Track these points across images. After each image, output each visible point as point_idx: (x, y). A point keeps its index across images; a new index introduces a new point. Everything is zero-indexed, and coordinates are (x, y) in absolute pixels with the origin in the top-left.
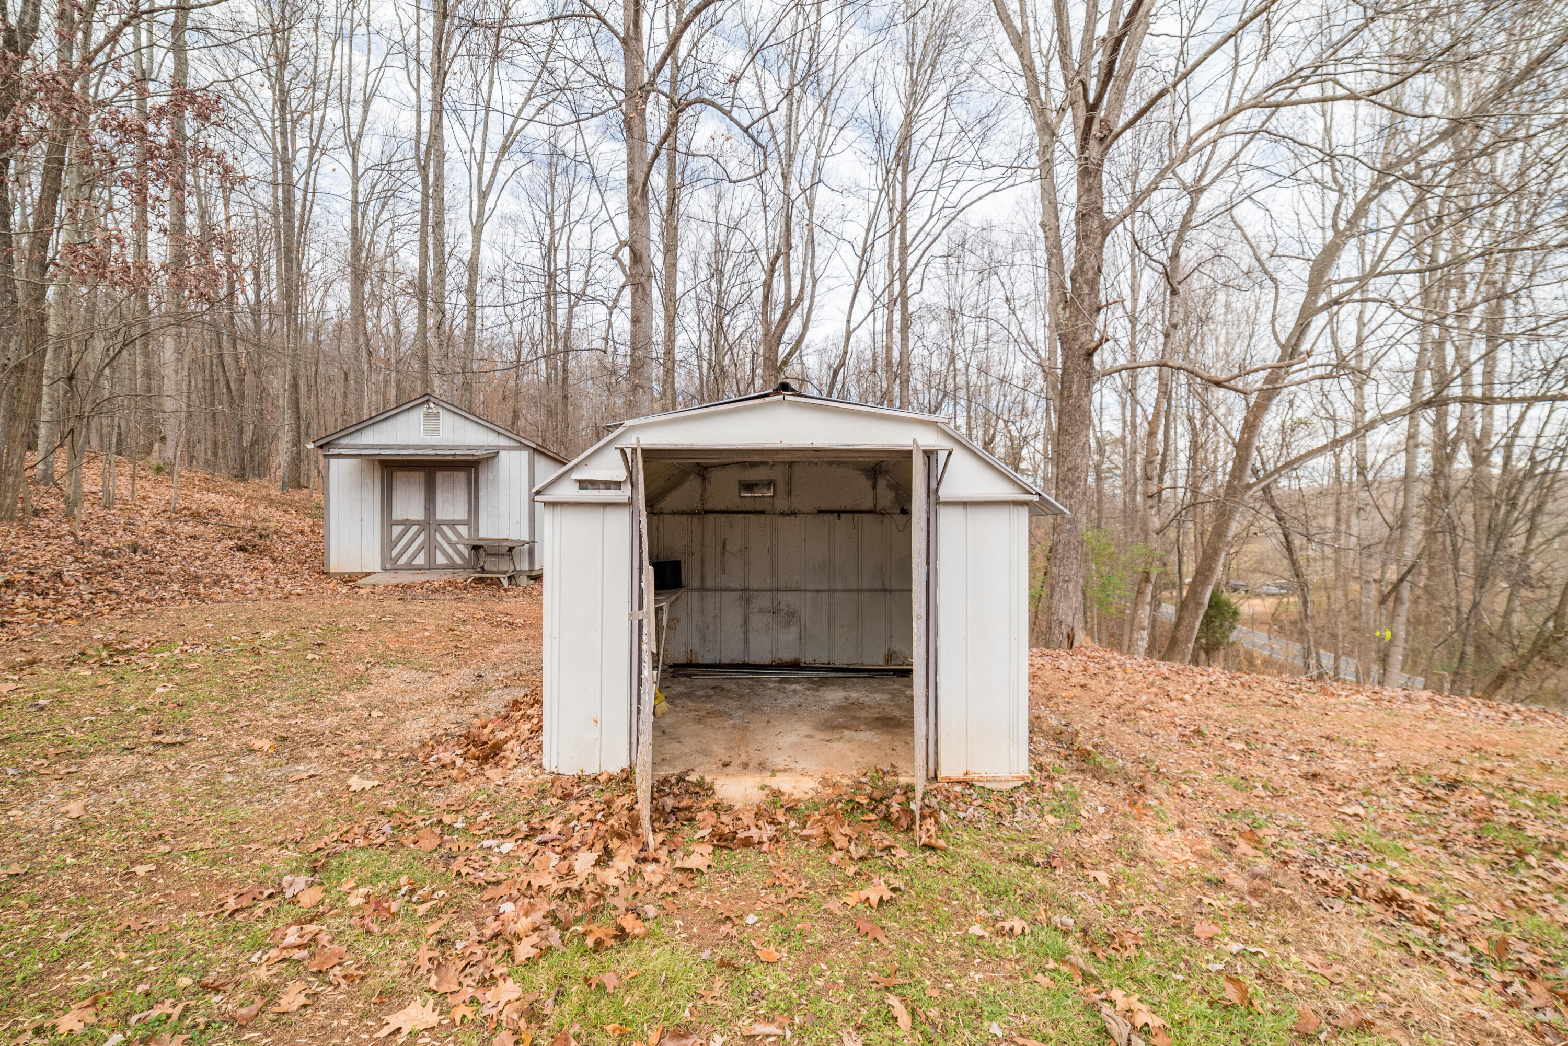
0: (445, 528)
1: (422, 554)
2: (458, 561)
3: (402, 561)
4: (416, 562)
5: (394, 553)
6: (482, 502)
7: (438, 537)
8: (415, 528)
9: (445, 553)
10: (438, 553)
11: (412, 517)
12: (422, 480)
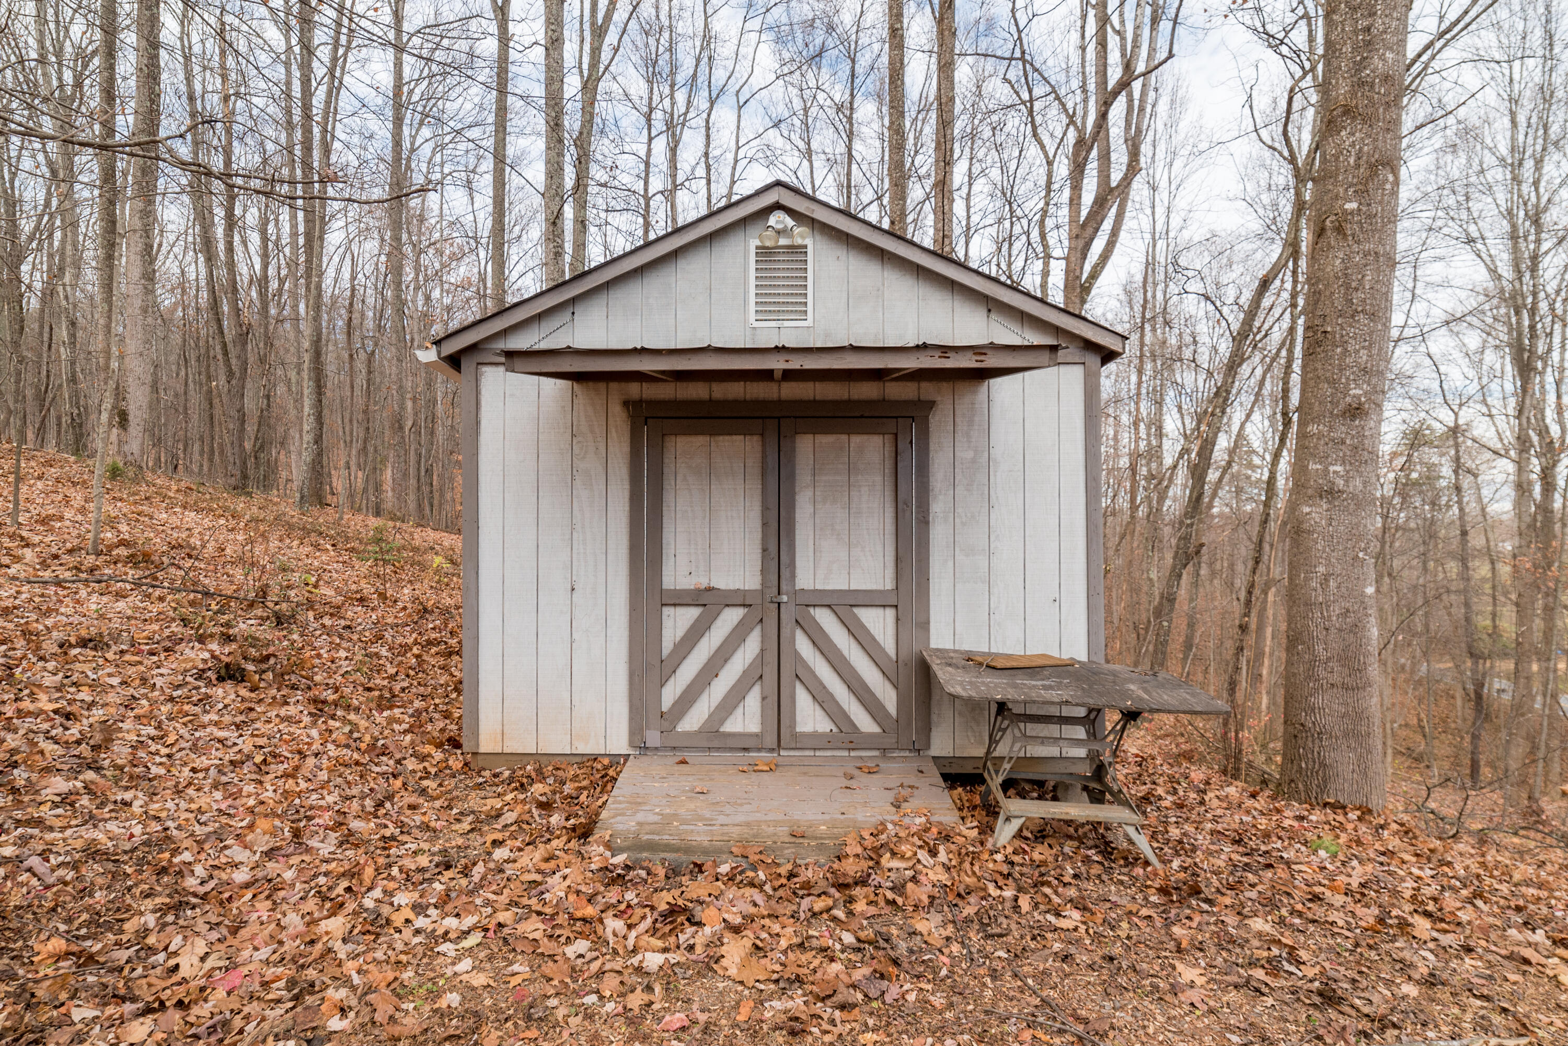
0: (825, 619)
1: (753, 700)
2: (865, 723)
3: (693, 721)
4: (734, 725)
5: (670, 694)
6: (939, 534)
7: (803, 646)
8: (731, 617)
9: (823, 698)
10: (803, 699)
11: (725, 581)
12: (754, 462)
